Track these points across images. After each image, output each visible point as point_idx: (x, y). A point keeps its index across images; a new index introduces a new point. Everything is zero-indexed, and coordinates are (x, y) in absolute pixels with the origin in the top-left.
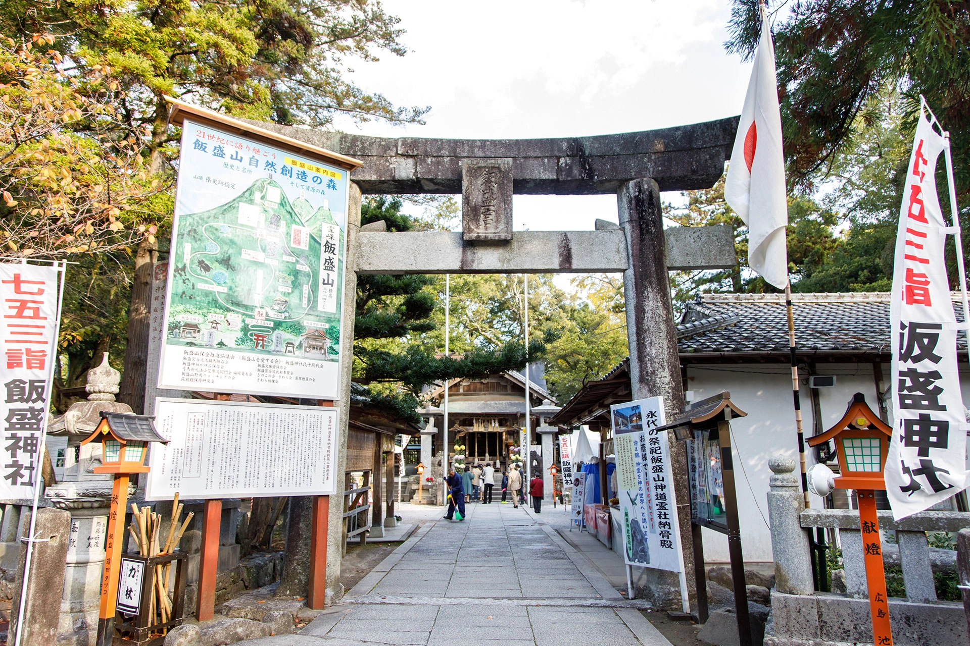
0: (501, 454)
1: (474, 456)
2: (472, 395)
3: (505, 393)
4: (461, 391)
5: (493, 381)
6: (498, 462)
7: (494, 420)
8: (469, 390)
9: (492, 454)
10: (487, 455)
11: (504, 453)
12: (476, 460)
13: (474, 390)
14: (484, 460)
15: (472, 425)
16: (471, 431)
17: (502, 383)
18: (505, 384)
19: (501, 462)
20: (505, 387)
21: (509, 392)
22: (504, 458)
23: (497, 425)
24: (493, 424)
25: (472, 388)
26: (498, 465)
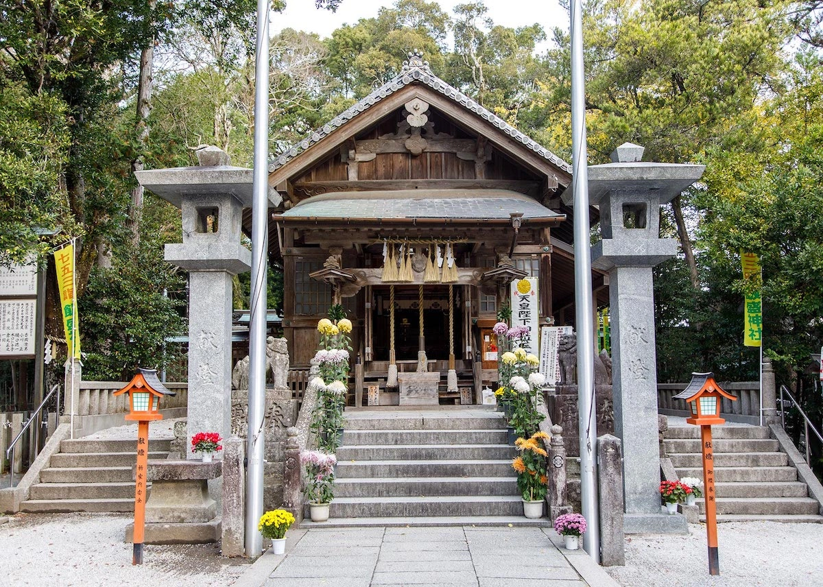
0: (459, 354)
1: (387, 358)
2: (380, 187)
3: (470, 181)
4: (353, 176)
5: (438, 148)
6: (452, 374)
7: (443, 247)
8: (374, 174)
9: (437, 352)
10: (422, 354)
11: (469, 349)
12: (393, 368)
13: (388, 176)
14: (412, 369)
15: (378, 263)
16: (377, 282)
17: (460, 155)
18: (469, 157)
19: (460, 376)
20: (471, 165)
21: (481, 178)
22: (469, 364)
23: (451, 262)
24: (439, 261)
25: (381, 170)
26: (453, 385)
